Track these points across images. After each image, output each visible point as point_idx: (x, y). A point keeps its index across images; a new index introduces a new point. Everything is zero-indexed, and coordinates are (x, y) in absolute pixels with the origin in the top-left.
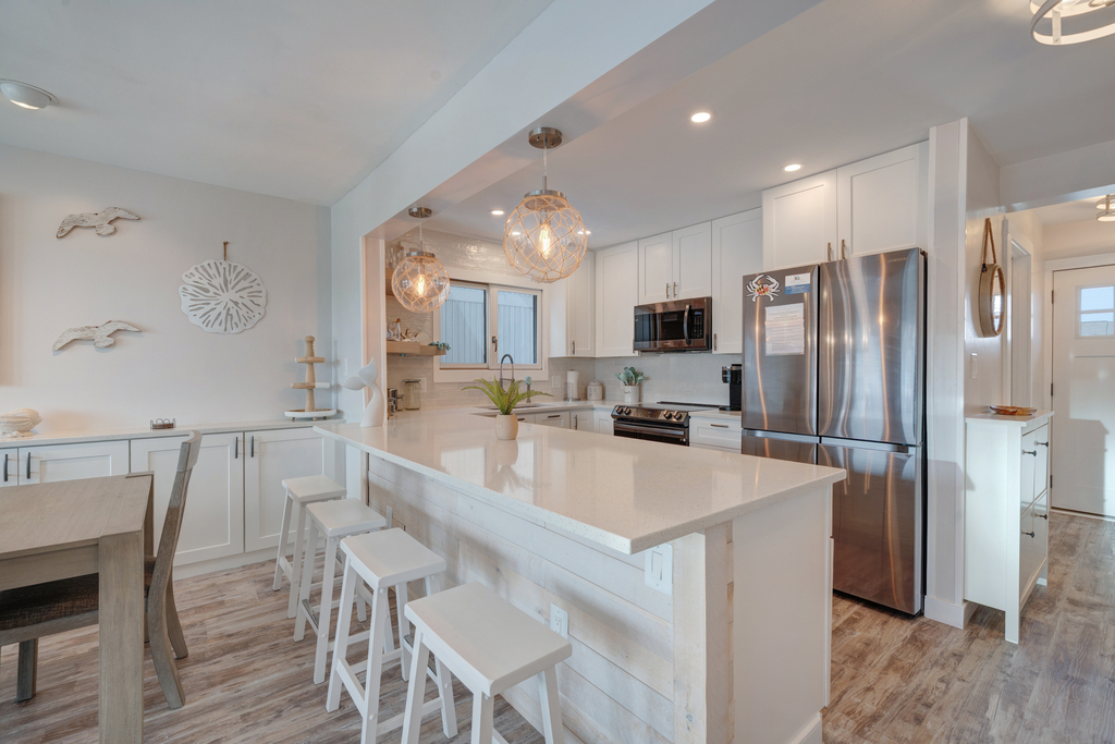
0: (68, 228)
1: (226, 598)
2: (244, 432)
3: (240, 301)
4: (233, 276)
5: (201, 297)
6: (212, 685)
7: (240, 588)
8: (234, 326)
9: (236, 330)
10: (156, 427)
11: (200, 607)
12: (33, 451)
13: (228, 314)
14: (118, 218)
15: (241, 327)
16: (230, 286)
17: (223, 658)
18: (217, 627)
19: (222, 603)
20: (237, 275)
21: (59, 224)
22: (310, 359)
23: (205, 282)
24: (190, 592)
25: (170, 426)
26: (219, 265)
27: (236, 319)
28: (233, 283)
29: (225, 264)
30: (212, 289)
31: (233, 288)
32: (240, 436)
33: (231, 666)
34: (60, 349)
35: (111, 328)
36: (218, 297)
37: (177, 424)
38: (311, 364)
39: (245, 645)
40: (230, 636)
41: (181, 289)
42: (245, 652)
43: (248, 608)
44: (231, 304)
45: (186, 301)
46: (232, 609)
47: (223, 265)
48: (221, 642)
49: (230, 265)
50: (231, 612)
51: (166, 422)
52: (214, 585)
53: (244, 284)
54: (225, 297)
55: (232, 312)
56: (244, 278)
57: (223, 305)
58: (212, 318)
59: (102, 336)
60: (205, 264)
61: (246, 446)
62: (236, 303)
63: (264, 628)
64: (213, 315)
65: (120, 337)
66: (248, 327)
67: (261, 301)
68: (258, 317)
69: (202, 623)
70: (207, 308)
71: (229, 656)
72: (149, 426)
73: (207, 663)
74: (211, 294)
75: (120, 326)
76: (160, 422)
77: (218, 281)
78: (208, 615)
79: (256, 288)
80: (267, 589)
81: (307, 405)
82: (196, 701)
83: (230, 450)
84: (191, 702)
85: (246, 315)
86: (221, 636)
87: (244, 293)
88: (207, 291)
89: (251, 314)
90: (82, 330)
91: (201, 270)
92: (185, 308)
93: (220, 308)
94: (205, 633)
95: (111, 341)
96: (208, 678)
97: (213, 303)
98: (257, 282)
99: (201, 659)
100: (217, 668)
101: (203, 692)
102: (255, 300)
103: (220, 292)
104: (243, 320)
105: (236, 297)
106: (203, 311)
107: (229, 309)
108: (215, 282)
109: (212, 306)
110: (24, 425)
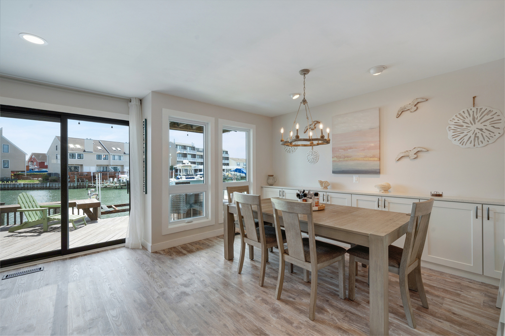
0: (400, 113)
1: (462, 294)
2: (482, 204)
3: (484, 128)
4: (479, 115)
5: (459, 130)
6: (432, 330)
7: (474, 293)
8: (480, 143)
9: (481, 145)
10: (433, 195)
11: (447, 290)
12: (386, 198)
13: (475, 137)
14: (418, 103)
15: (485, 143)
16: (476, 121)
17: (445, 322)
18: (450, 305)
19: (459, 295)
20: (482, 113)
21: (397, 112)
23: (461, 121)
24: (445, 281)
25: (440, 195)
26: (469, 110)
27: (481, 138)
28: (479, 118)
29: (474, 109)
30: (465, 125)
31: (478, 122)
32: (480, 206)
33: (446, 329)
34: (398, 160)
35: (416, 151)
36: (469, 128)
37: (444, 195)
39: (460, 325)
40: (454, 314)
41: (447, 128)
42: (458, 328)
43: (473, 306)
44: (477, 131)
45: (451, 133)
46: (462, 301)
47: (473, 110)
48: (448, 314)
49: (477, 109)
50: (461, 302)
51: (438, 193)
52: (459, 283)
53: (486, 117)
54: (473, 128)
55: (479, 135)
56: (487, 114)
57: (472, 132)
58: (465, 140)
59: (412, 154)
60: (461, 112)
61: (484, 212)
62: (481, 130)
63: (477, 324)
64: (466, 138)
65: (419, 154)
66: (491, 141)
67: (501, 125)
68: (498, 135)
69: (443, 298)
70: (462, 135)
71: (448, 324)
73: (435, 318)
74: (465, 127)
75: (419, 149)
76: (435, 193)
77: (469, 119)
78: (448, 296)
79: (496, 118)
80: (492, 304)
82: (421, 331)
83: (473, 213)
84: (418, 330)
85: (489, 136)
86: (449, 311)
87: (487, 123)
88: (462, 126)
89: (492, 134)
90: (405, 152)
91: (459, 116)
92: (450, 137)
93: (470, 134)
94: (442, 304)
95: (415, 156)
96: (432, 326)
98: (497, 114)
99: (433, 315)
100: (439, 324)
101: (426, 330)
102: (496, 126)
103: (470, 125)
104: (486, 139)
105: (481, 126)
106: (459, 138)
107: (476, 134)
108: (467, 120)
109: (465, 133)
110: (386, 189)
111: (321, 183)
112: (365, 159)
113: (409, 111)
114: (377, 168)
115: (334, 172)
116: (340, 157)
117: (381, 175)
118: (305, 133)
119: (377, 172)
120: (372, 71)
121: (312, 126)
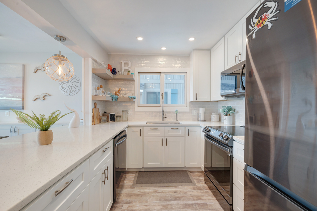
0: (36, 70)
3: (72, 86)
5: (63, 85)
8: (71, 93)
9: (72, 95)
12: (16, 126)
16: (70, 82)
20: (72, 78)
21: (34, 70)
27: (71, 91)
28: (71, 81)
30: (65, 83)
34: (34, 101)
44: (70, 87)
45: (60, 87)
53: (74, 81)
54: (68, 85)
55: (70, 89)
56: (74, 79)
57: (68, 87)
58: (66, 91)
62: (71, 86)
64: (66, 90)
67: (79, 85)
68: (78, 90)
70: (64, 88)
74: (65, 84)
75: (45, 95)
79: (77, 81)
85: (74, 90)
87: (73, 83)
89: (76, 90)
90: (38, 96)
92: (60, 89)
93: (67, 88)
95: (43, 98)
97: (65, 87)
98: (78, 80)
102: (77, 85)
103: (67, 84)
104: (74, 92)
105: (71, 85)
106: (63, 90)
107: (69, 88)
109: (65, 88)
113: (40, 70)
114: (21, 105)
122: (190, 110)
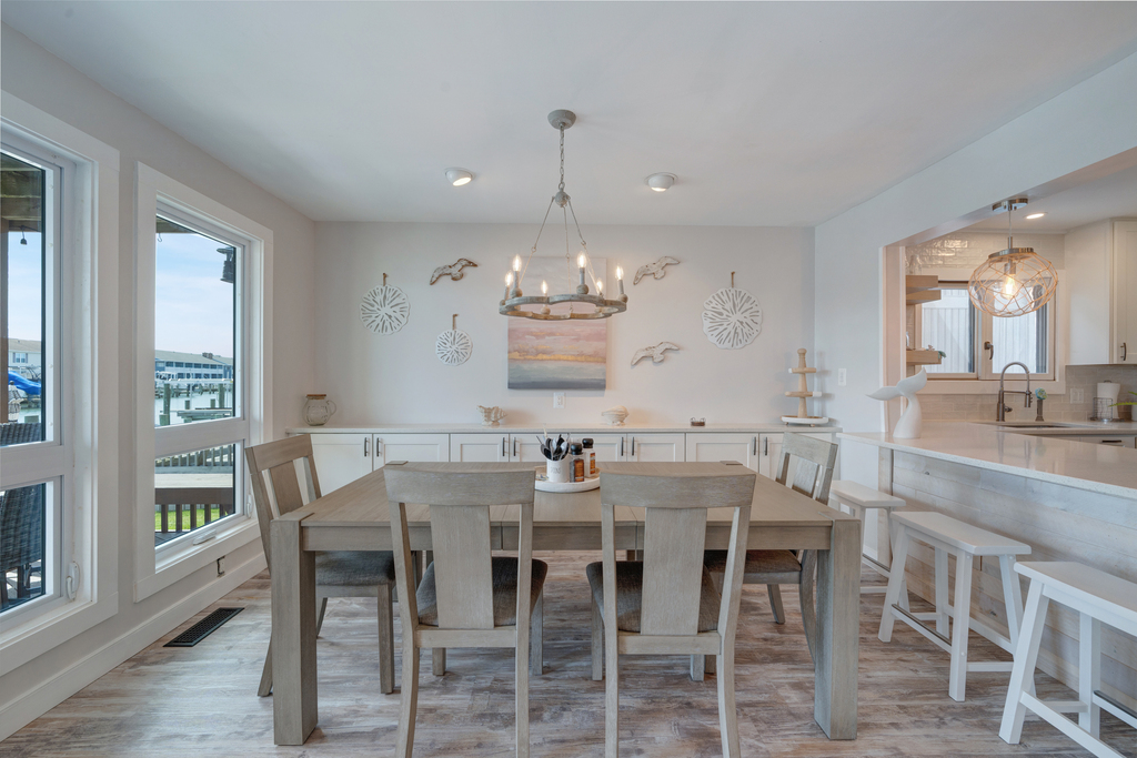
0: (639, 277)
2: (759, 433)
3: (744, 320)
4: (739, 300)
5: (717, 320)
8: (739, 342)
9: (740, 346)
10: (694, 424)
13: (735, 332)
14: (667, 264)
15: (743, 342)
16: (737, 309)
20: (742, 299)
22: (801, 370)
23: (720, 307)
25: (702, 424)
26: (728, 291)
27: (741, 337)
29: (733, 291)
30: (725, 313)
31: (739, 310)
32: (756, 436)
34: (636, 364)
35: (663, 348)
36: (729, 319)
37: (707, 423)
38: (804, 374)
41: (703, 314)
44: (737, 324)
45: (707, 324)
49: (736, 291)
51: (700, 420)
53: (747, 306)
54: (734, 318)
55: (739, 330)
56: (747, 301)
57: (732, 325)
58: (724, 337)
59: (657, 353)
60: (719, 292)
62: (742, 323)
64: (725, 333)
66: (748, 341)
67: (758, 319)
68: (756, 333)
70: (721, 328)
72: (690, 423)
74: (724, 317)
75: (668, 346)
76: (695, 420)
77: (729, 305)
79: (755, 309)
81: (800, 411)
83: (749, 448)
85: (748, 332)
87: (747, 314)
88: (721, 314)
89: (751, 331)
90: (647, 350)
91: (716, 298)
92: (705, 329)
93: (730, 328)
95: (662, 357)
97: (726, 324)
98: (755, 303)
102: (754, 319)
103: (730, 314)
104: (745, 337)
105: (741, 318)
106: (718, 331)
107: (736, 328)
108: (727, 307)
109: (725, 326)
110: (622, 417)
111: (488, 412)
112: (579, 358)
114: (599, 377)
115: (512, 386)
116: (527, 352)
117: (607, 392)
118: (432, 283)
119: (599, 386)
120: (654, 180)
121: (455, 271)
122: (1068, 388)
